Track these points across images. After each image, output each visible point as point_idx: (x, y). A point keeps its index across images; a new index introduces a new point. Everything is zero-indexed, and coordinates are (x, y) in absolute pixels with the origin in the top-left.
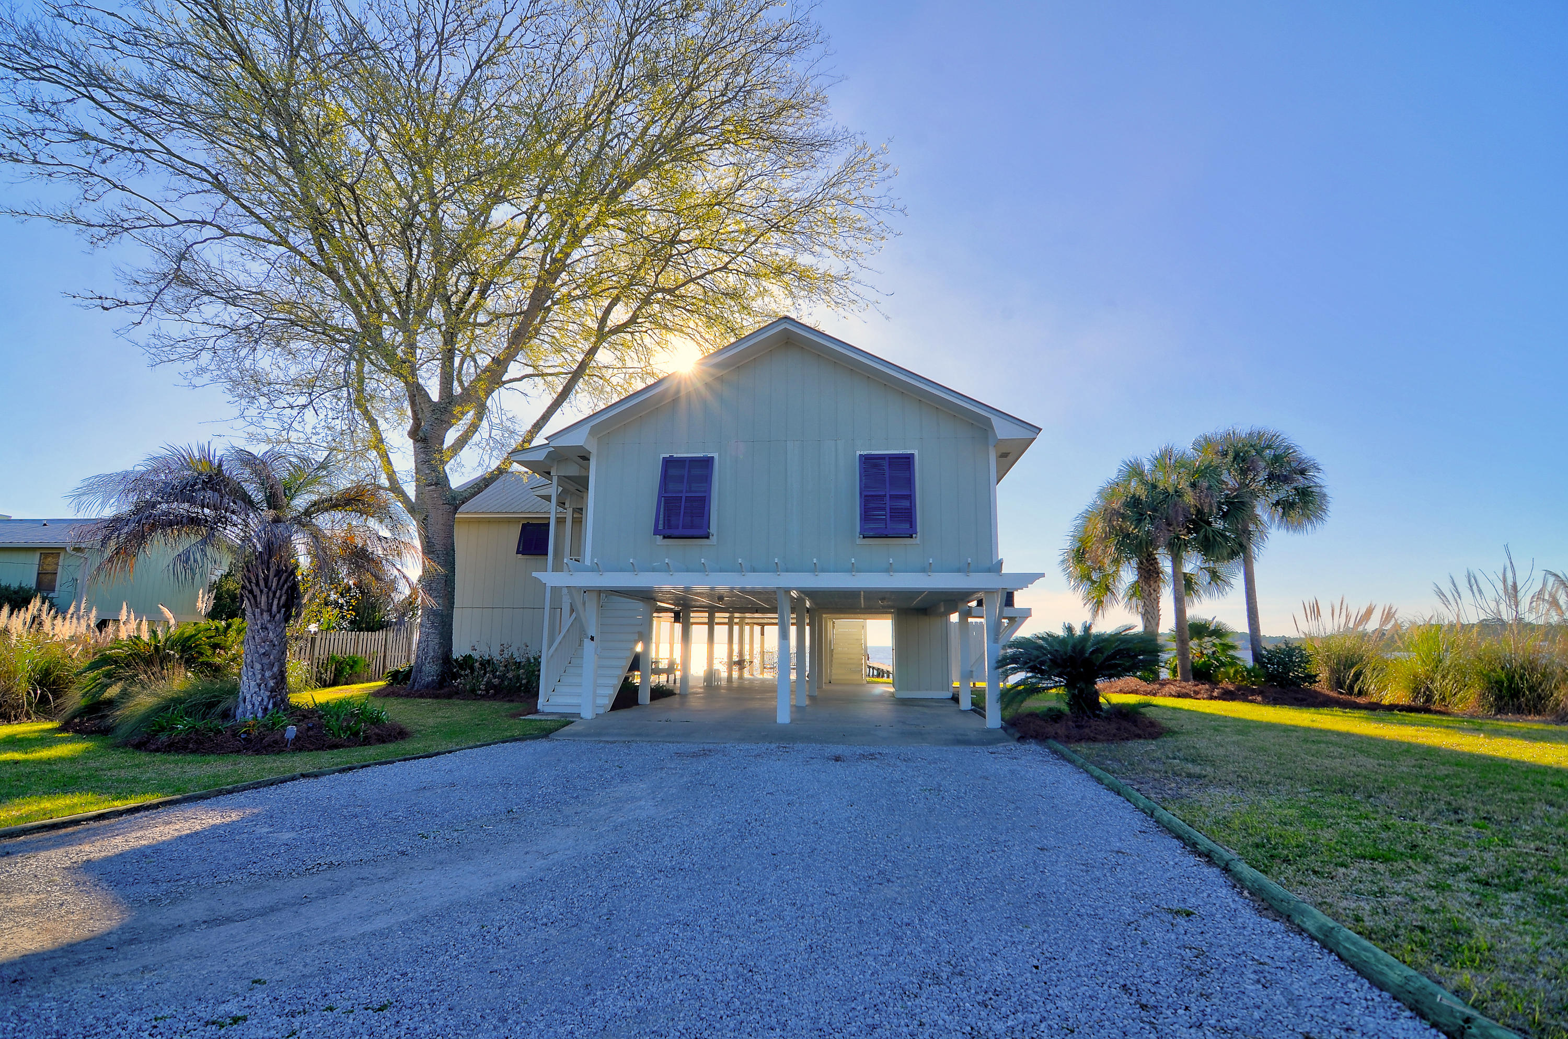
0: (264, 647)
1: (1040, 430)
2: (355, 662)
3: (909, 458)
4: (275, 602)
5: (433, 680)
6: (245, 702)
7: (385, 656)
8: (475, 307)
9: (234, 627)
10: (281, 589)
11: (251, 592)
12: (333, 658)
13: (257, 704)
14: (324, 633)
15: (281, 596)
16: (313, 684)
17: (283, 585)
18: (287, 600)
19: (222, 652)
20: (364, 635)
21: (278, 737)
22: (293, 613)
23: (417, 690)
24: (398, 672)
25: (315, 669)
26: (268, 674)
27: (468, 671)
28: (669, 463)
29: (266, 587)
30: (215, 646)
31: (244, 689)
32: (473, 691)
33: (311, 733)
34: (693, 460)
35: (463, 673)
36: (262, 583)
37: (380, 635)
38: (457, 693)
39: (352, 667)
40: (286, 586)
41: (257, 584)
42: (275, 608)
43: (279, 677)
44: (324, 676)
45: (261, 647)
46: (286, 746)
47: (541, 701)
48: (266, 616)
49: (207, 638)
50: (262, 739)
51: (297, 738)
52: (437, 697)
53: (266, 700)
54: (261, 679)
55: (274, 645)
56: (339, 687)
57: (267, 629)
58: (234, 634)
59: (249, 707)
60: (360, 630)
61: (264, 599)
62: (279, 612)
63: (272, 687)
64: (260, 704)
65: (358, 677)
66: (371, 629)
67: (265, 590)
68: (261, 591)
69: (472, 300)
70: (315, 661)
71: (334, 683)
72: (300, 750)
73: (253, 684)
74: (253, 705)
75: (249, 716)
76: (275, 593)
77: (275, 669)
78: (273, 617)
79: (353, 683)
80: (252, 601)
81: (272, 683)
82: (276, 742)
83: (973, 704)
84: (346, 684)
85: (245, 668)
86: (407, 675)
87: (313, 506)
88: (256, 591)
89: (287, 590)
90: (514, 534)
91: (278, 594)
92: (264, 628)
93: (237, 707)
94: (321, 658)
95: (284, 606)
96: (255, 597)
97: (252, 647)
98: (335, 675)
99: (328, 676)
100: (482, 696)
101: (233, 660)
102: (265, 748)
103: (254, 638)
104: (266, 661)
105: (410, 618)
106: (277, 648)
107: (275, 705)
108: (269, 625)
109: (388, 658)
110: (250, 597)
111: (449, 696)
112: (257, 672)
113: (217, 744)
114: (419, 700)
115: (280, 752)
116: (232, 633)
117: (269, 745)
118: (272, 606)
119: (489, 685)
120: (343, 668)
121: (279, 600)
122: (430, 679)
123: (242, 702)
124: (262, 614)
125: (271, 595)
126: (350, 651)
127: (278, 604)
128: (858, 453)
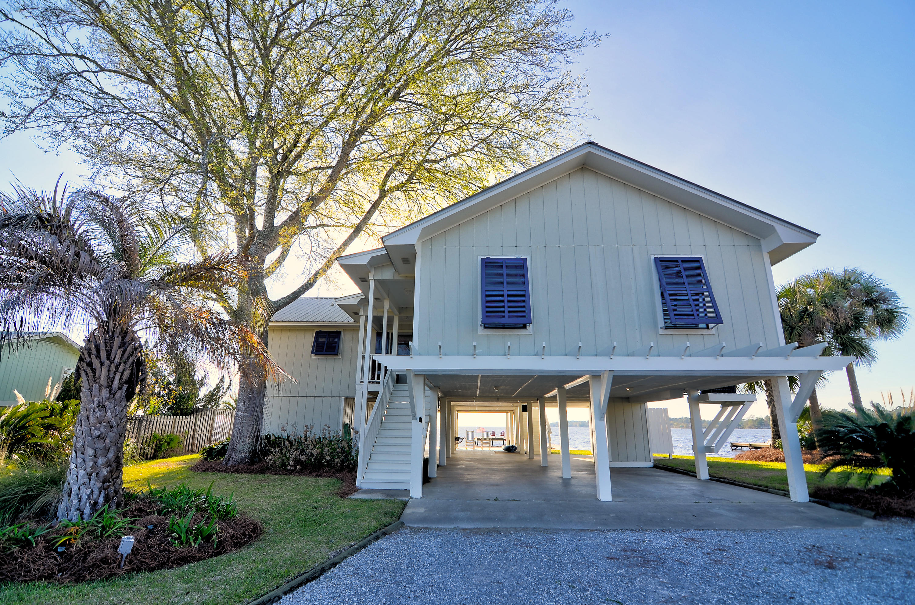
0: (99, 429)
1: (818, 235)
2: (171, 440)
3: (699, 261)
4: (118, 377)
5: (245, 457)
6: (70, 495)
7: (194, 435)
8: (299, 156)
9: (72, 408)
10: (125, 363)
11: (90, 364)
12: (155, 437)
13: (85, 497)
14: (150, 416)
15: (124, 370)
16: (137, 457)
17: (128, 358)
18: (131, 374)
19: (56, 433)
20: (179, 419)
21: (108, 552)
22: (137, 391)
23: (232, 466)
24: (212, 449)
25: (140, 444)
26: (101, 461)
27: (278, 449)
28: (487, 263)
29: (108, 359)
30: (49, 427)
31: (70, 478)
32: (283, 465)
33: (151, 541)
34: (509, 261)
35: (273, 450)
36: (103, 355)
37: (191, 419)
38: (268, 468)
39: (169, 444)
40: (131, 360)
41: (98, 356)
42: (116, 384)
43: (114, 465)
44: (146, 451)
45: (96, 429)
46: (119, 566)
47: (359, 478)
48: (105, 393)
49: (42, 418)
50: (86, 555)
51: (135, 550)
52: (251, 472)
53: (96, 492)
54: (92, 467)
55: (112, 427)
56: (159, 460)
57: (104, 407)
58: (71, 415)
59: (75, 502)
60: (176, 414)
61: (104, 372)
62: (120, 388)
63: (105, 477)
64: (89, 497)
65: (173, 451)
66: (186, 415)
67: (107, 363)
68: (102, 364)
69: (298, 150)
70: (141, 440)
71: (154, 457)
72: (138, 570)
73: (82, 472)
74: (80, 500)
75: (74, 515)
76: (117, 367)
77: (111, 455)
78: (113, 394)
79: (169, 456)
80: (90, 374)
81: (105, 472)
82: (105, 561)
83: (710, 475)
84: (163, 457)
85: (74, 454)
86: (222, 451)
87: (169, 274)
88: (96, 363)
89: (133, 363)
90: (309, 340)
91: (121, 368)
92: (102, 407)
93: (59, 502)
94: (146, 436)
95: (126, 382)
96: (94, 371)
97: (85, 429)
98: (155, 450)
99: (150, 452)
100: (291, 472)
101: (66, 441)
102: (89, 569)
103: (88, 418)
104: (100, 445)
105: (213, 406)
106: (115, 430)
107: (107, 499)
108: (108, 404)
109: (196, 436)
110: (88, 369)
111: (262, 471)
112: (88, 459)
113: (21, 565)
114: (236, 475)
115: (110, 577)
116: (68, 414)
117: (95, 565)
118: (112, 381)
119: (298, 461)
120: (162, 445)
121: (122, 375)
122: (243, 455)
123: (66, 496)
124: (100, 390)
125: (113, 368)
126: (168, 431)
127: (121, 379)
128: (653, 257)
